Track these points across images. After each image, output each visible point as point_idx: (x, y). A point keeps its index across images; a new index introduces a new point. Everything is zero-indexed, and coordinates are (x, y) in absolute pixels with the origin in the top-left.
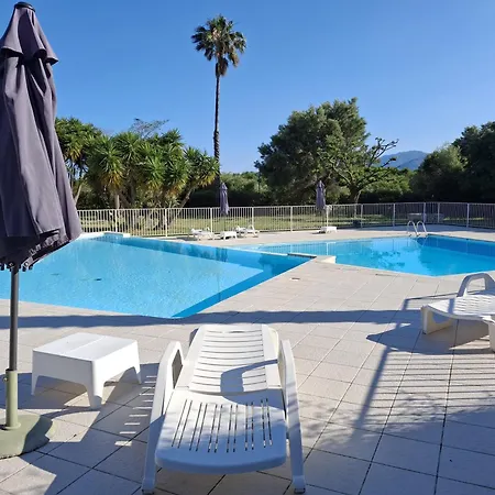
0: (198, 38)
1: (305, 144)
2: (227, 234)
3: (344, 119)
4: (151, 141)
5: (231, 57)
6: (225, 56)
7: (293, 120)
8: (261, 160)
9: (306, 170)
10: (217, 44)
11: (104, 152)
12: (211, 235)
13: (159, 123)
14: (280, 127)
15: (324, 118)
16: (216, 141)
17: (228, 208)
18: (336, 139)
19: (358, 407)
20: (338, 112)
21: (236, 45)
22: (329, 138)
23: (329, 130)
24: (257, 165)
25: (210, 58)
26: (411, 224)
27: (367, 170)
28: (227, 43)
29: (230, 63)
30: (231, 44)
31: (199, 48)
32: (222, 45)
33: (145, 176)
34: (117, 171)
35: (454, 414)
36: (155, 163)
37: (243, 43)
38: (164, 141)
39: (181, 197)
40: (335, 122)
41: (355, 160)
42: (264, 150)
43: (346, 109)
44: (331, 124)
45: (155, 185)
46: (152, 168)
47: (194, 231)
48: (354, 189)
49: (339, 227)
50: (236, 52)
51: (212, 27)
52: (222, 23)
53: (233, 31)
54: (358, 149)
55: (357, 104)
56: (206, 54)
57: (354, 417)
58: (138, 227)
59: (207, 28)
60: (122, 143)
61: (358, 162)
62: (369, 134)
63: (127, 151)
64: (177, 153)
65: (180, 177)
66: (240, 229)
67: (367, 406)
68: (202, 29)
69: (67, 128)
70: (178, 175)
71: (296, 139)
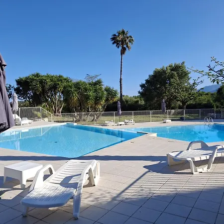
0: (113, 39)
1: (161, 83)
2: (120, 123)
3: (179, 71)
4: (90, 84)
5: (127, 46)
6: (125, 46)
7: (155, 72)
8: (141, 91)
9: (161, 94)
10: (121, 41)
11: (70, 89)
12: (113, 123)
13: (97, 76)
14: (149, 76)
15: (169, 71)
16: (121, 82)
17: (121, 112)
18: (176, 80)
19: (119, 192)
20: (176, 68)
21: (130, 41)
22: (172, 80)
23: (172, 76)
24: (139, 92)
25: (118, 47)
26: (206, 119)
27: (190, 94)
28: (125, 41)
29: (127, 49)
30: (127, 41)
31: (113, 43)
32: (123, 41)
33: (87, 99)
34: (75, 97)
35: (155, 196)
36: (91, 93)
37: (132, 40)
38: (95, 84)
39: (103, 107)
40: (175, 73)
41: (184, 89)
42: (142, 86)
43: (180, 67)
44: (173, 74)
45: (91, 102)
46: (90, 96)
47: (106, 122)
48: (184, 102)
49: (172, 120)
50: (129, 44)
51: (119, 34)
52: (123, 32)
53: (128, 35)
54: (186, 84)
55: (185, 64)
56: (117, 46)
57: (115, 195)
58: (84, 120)
59: (117, 35)
60: (77, 85)
61: (186, 90)
62: (191, 78)
63: (79, 88)
64: (101, 89)
65: (102, 99)
66: (126, 121)
67: (123, 192)
68: (115, 35)
69: (58, 79)
70: (101, 98)
71: (157, 81)
